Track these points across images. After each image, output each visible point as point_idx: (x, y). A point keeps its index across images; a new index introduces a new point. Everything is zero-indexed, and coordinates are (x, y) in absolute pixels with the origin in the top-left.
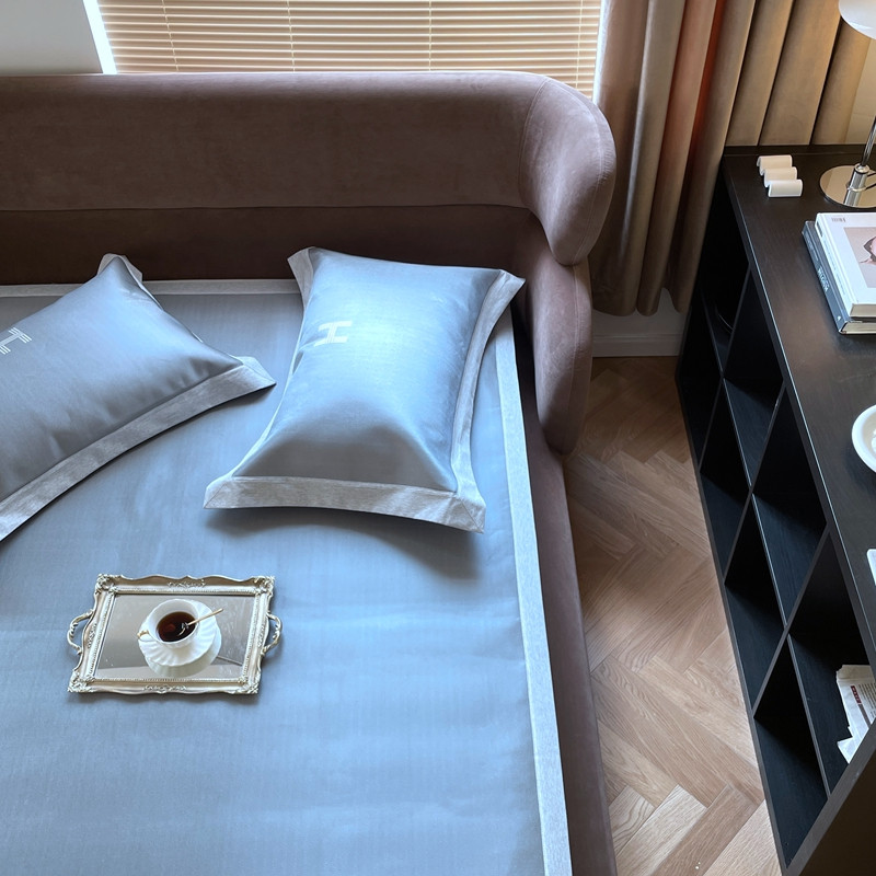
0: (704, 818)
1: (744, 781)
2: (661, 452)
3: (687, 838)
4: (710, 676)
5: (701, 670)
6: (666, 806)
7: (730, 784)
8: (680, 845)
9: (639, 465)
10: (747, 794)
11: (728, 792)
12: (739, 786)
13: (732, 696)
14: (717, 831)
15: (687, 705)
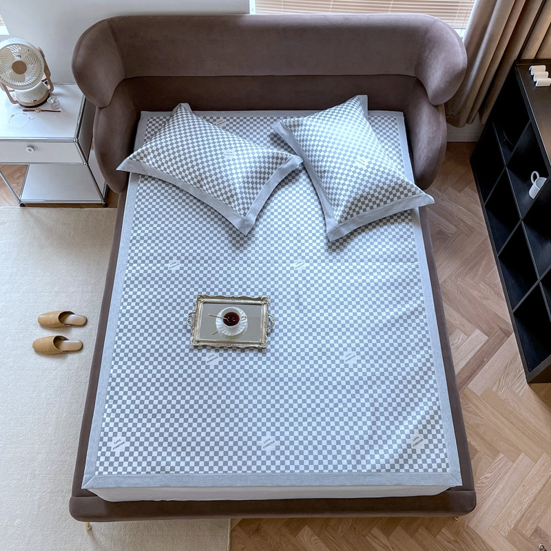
0: (488, 341)
1: (503, 326)
2: (467, 188)
3: (481, 348)
4: (489, 285)
5: (486, 283)
6: (473, 336)
7: (497, 328)
8: (478, 351)
9: (458, 194)
10: (504, 332)
11: (496, 332)
12: (501, 329)
13: (498, 294)
14: (493, 346)
15: (480, 297)
